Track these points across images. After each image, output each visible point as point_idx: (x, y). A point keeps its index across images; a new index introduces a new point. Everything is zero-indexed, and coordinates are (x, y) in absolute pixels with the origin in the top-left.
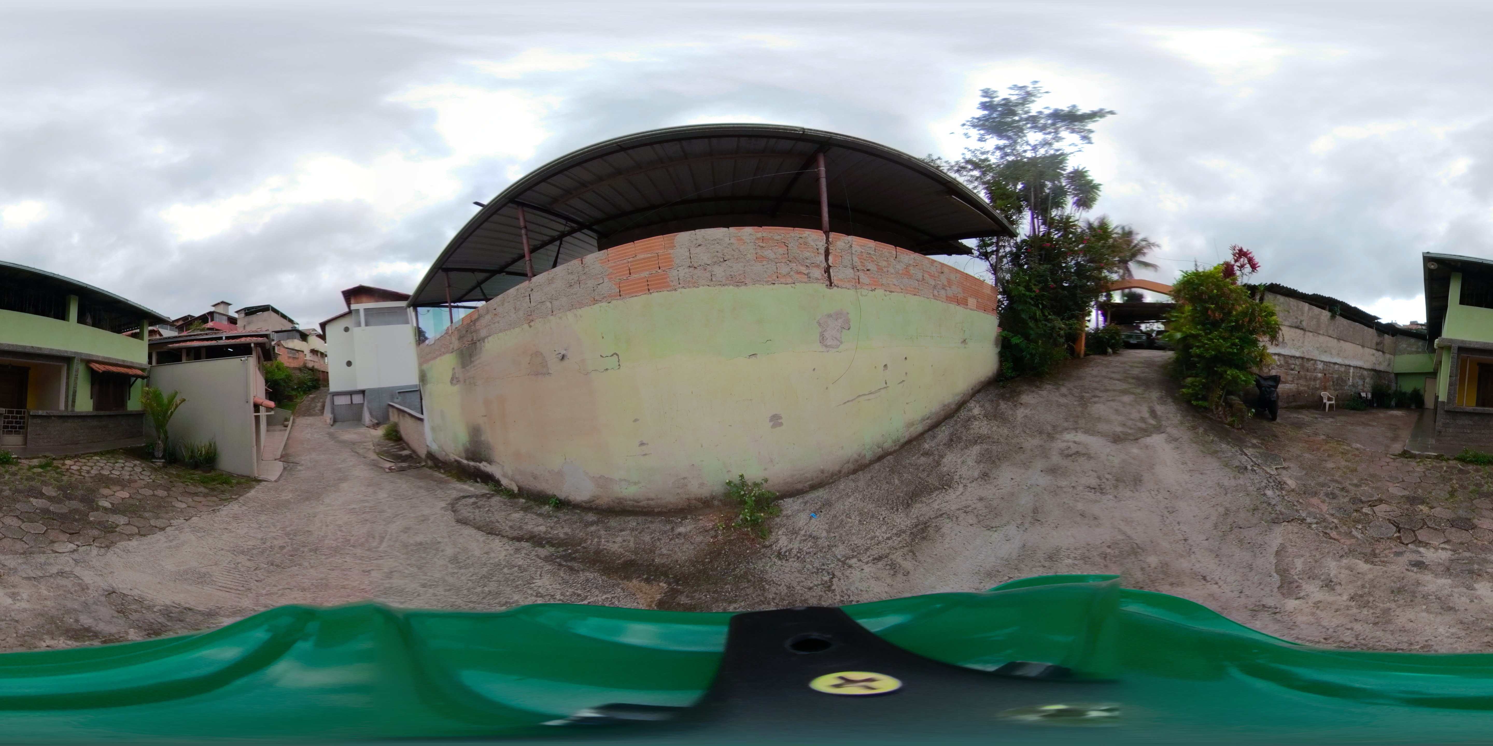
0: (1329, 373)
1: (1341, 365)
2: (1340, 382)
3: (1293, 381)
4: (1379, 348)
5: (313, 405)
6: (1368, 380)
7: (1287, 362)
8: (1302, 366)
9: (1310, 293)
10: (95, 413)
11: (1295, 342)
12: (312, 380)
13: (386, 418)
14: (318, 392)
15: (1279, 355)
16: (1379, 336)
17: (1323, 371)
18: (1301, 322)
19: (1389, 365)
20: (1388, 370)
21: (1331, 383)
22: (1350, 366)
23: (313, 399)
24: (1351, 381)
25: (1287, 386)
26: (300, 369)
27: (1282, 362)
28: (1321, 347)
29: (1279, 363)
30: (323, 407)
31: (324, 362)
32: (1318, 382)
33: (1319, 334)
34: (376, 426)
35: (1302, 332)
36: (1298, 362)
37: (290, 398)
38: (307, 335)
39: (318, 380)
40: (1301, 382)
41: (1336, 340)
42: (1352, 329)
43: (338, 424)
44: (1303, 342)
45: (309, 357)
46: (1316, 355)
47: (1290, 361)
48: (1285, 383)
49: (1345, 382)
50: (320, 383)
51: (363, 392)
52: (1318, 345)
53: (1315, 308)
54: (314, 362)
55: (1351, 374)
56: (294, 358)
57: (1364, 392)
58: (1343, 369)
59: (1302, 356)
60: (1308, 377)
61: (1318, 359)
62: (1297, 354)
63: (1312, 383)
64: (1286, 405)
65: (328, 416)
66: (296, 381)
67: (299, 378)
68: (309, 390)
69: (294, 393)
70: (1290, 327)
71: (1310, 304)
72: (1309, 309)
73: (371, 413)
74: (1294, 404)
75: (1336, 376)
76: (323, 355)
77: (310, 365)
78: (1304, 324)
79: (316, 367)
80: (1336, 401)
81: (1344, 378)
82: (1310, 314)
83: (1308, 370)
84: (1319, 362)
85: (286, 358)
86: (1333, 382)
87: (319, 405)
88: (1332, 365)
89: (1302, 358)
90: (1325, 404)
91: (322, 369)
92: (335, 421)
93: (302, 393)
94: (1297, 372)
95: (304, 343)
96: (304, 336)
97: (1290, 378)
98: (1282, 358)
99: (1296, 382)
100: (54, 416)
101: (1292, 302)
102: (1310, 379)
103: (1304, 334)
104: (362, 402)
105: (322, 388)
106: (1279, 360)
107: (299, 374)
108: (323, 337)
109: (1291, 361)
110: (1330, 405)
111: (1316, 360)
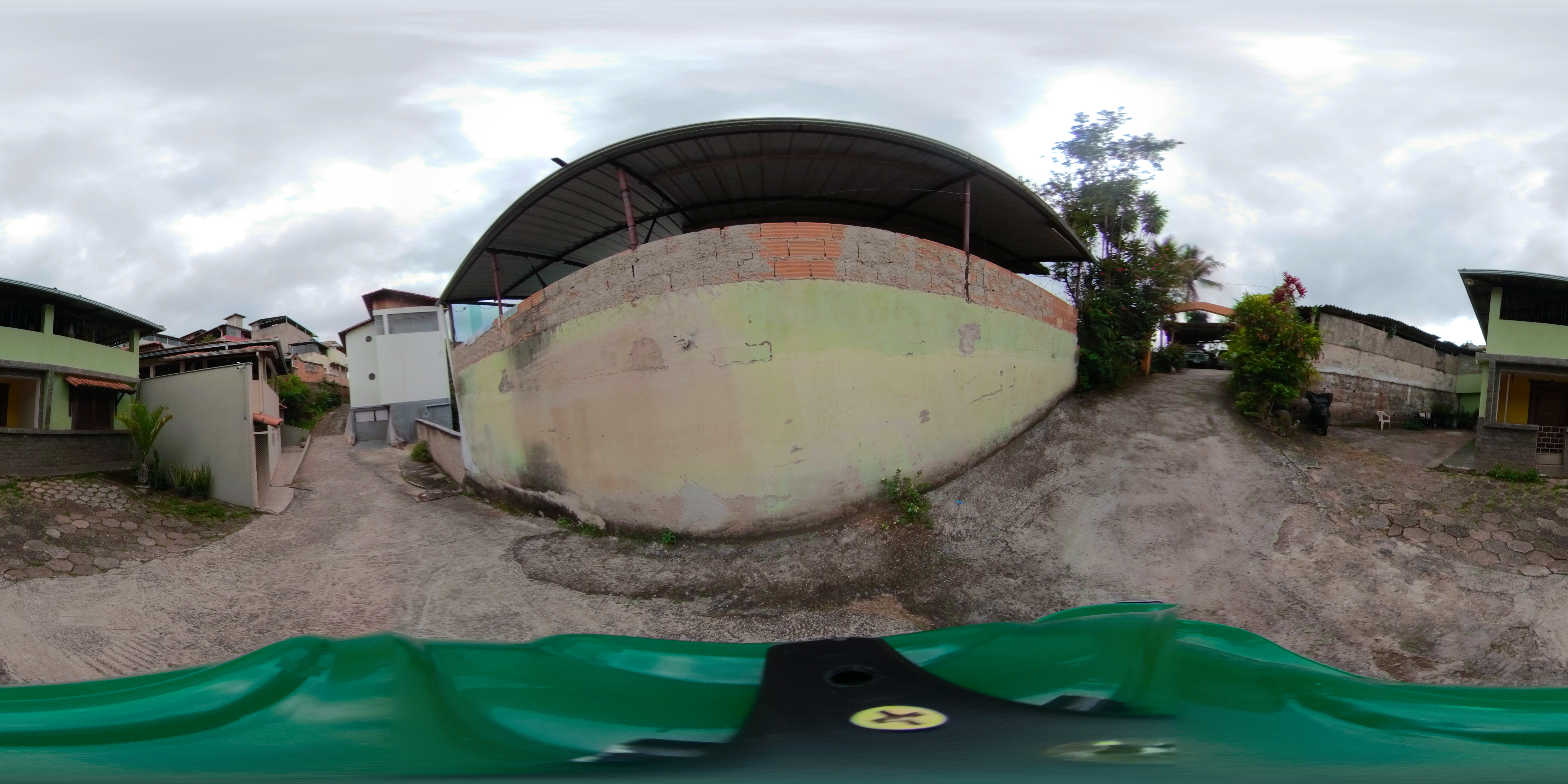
0: (1386, 393)
1: (1398, 384)
2: (1397, 401)
3: (1348, 400)
4: (1439, 367)
5: (333, 423)
6: (1427, 400)
7: (1342, 381)
8: (1358, 386)
9: (1366, 314)
10: (74, 432)
11: (1351, 362)
12: (332, 396)
13: (413, 437)
14: (339, 409)
15: (1334, 374)
16: (1439, 355)
17: (1378, 391)
18: (1356, 343)
19: (1451, 385)
20: (1449, 391)
21: (1388, 402)
22: (1407, 386)
23: (334, 416)
24: (1409, 400)
25: (1342, 405)
26: (319, 385)
27: (1337, 381)
28: (1377, 366)
29: (1334, 382)
30: (344, 425)
31: (346, 377)
32: (1374, 401)
33: (1375, 354)
34: (403, 445)
35: (1357, 352)
36: (1353, 381)
37: (309, 416)
38: (327, 348)
39: (338, 396)
40: (1356, 400)
41: (1392, 360)
42: (1409, 349)
43: (360, 443)
44: (1359, 362)
45: (329, 371)
46: (1372, 374)
47: (1345, 381)
48: (1340, 401)
49: (1402, 401)
50: (341, 399)
51: (387, 407)
52: (1374, 365)
53: (1371, 328)
54: (334, 376)
55: (1409, 394)
56: (313, 373)
57: (1423, 412)
58: (1400, 389)
59: (1358, 375)
60: (1363, 396)
61: (1374, 378)
62: (1353, 373)
63: (1368, 402)
64: (1340, 423)
65: (349, 435)
66: (314, 397)
67: (318, 394)
68: (329, 407)
69: (313, 410)
70: (1346, 347)
71: (1366, 324)
72: (1365, 330)
73: (397, 432)
74: (1348, 422)
75: (1392, 395)
76: (344, 369)
77: (330, 380)
78: (1360, 344)
79: (336, 382)
80: (1391, 420)
81: (1401, 397)
82: (1366, 334)
83: (1363, 390)
84: (1375, 382)
85: (304, 373)
86: (1390, 401)
87: (340, 423)
88: (1388, 385)
89: (1358, 378)
90: (1380, 422)
91: (343, 384)
92: (357, 440)
93: (321, 410)
94: (1352, 391)
95: (324, 356)
96: (323, 349)
97: (1345, 397)
98: (1337, 378)
99: (1351, 400)
100: (26, 434)
101: (1348, 322)
102: (1366, 398)
103: (1360, 354)
104: (386, 419)
105: (343, 405)
106: (1334, 379)
107: (317, 389)
108: (343, 350)
109: (1347, 380)
110: (1385, 424)
111: (1371, 380)
